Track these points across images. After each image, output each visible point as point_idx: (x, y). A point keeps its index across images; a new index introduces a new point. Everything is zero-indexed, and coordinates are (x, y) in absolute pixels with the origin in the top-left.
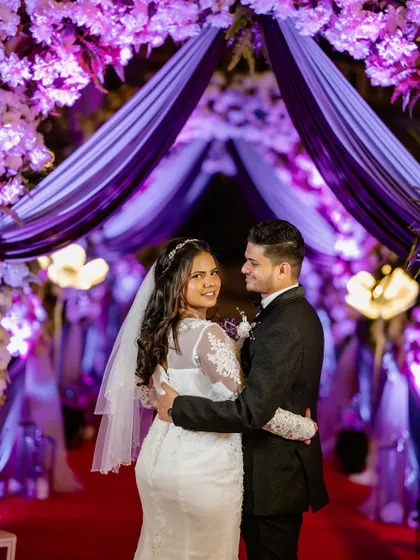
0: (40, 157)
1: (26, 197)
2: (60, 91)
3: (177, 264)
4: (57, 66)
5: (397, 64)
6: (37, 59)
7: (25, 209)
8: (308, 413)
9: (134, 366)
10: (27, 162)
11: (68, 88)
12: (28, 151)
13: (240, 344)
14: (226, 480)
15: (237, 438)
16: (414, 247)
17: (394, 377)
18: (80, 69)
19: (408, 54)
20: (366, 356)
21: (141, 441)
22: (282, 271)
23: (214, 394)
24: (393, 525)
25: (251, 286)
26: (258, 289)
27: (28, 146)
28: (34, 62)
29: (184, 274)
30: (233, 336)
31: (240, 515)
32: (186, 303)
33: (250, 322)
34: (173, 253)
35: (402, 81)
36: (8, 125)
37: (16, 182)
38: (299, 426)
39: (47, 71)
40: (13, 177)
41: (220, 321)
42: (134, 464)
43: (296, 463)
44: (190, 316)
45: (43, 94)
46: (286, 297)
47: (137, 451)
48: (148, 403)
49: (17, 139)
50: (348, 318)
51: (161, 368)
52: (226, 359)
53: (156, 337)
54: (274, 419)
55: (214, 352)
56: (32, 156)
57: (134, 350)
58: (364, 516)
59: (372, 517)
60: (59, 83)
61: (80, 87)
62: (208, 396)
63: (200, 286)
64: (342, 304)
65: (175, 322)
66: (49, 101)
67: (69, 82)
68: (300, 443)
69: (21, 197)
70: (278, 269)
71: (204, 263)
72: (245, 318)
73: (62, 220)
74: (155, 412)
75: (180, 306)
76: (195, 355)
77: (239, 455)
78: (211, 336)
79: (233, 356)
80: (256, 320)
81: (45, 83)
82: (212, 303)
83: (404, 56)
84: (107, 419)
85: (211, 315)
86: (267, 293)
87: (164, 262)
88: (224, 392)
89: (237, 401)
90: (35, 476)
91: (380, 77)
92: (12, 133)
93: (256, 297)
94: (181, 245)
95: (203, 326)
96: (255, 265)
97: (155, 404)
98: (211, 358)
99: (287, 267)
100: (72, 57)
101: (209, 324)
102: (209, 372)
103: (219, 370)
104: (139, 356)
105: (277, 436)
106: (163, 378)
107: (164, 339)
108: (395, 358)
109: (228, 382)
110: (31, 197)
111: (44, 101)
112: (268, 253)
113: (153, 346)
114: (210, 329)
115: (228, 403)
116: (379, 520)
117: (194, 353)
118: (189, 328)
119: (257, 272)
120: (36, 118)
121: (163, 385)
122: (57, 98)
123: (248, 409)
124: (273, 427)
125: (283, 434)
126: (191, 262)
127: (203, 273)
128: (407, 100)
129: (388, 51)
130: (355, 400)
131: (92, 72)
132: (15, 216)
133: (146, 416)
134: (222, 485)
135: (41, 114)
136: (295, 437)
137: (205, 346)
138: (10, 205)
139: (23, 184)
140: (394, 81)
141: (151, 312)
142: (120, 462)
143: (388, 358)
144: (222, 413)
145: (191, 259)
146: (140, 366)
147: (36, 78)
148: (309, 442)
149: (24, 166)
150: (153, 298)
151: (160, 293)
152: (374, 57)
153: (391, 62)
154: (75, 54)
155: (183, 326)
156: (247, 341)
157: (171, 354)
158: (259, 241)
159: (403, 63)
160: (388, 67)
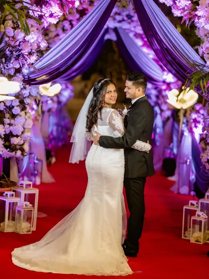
0: (43, 45)
1: (39, 61)
2: (52, 18)
3: (101, 88)
4: (51, 9)
5: (183, 9)
6: (43, 6)
7: (38, 65)
8: (148, 142)
9: (85, 125)
10: (39, 47)
11: (55, 17)
12: (39, 43)
13: (124, 117)
14: (119, 166)
15: (122, 151)
16: (187, 81)
17: (186, 133)
18: (60, 10)
19: (187, 5)
20: (176, 125)
21: (87, 153)
22: (139, 91)
23: (114, 135)
24: (185, 195)
25: (128, 96)
26: (131, 97)
27: (40, 41)
28: (42, 8)
29: (104, 92)
30: (121, 114)
31: (123, 178)
32: (105, 102)
33: (128, 109)
34: (100, 84)
35: (186, 16)
36: (32, 33)
37: (35, 55)
38: (144, 146)
39: (47, 11)
40: (34, 53)
41: (117, 109)
42: (85, 160)
43: (144, 159)
44: (106, 107)
45: (45, 20)
46: (140, 100)
47: (86, 156)
48: (90, 139)
49: (36, 38)
50: (168, 109)
51: (95, 126)
52: (119, 123)
53: (94, 114)
54: (136, 144)
55: (115, 120)
56: (41, 44)
57: (85, 119)
58: (173, 192)
59: (176, 192)
60: (51, 15)
61: (59, 17)
62: (112, 136)
63: (110, 96)
64: (166, 103)
65: (100, 109)
66: (47, 22)
67: (55, 15)
68: (145, 152)
69: (36, 61)
70: (137, 90)
71: (111, 87)
72: (126, 108)
73: (53, 70)
74: (92, 142)
75: (102, 103)
76: (108, 121)
77: (123, 157)
78: (113, 114)
79: (121, 122)
80: (129, 109)
81: (46, 16)
82: (114, 102)
83: (186, 5)
84: (75, 144)
85: (113, 107)
86: (134, 99)
87: (96, 87)
88: (118, 134)
89: (122, 137)
90: (35, 175)
91: (177, 13)
92: (34, 36)
93: (130, 100)
94: (103, 81)
95: (110, 111)
96: (129, 89)
97: (92, 139)
98: (113, 122)
99: (141, 89)
100: (57, 5)
101: (113, 110)
102: (113, 127)
103: (116, 127)
104: (87, 121)
105: (137, 150)
106: (96, 129)
107: (96, 115)
108: (187, 125)
109: (119, 131)
110: (41, 61)
111: (45, 22)
112: (134, 84)
113: (92, 118)
114: (113, 112)
115: (119, 138)
116: (179, 193)
117: (107, 120)
118: (106, 111)
119: (130, 91)
120: (42, 29)
121: (96, 132)
122: (50, 21)
123: (126, 140)
124: (136, 147)
125: (139, 149)
126: (107, 87)
127: (111, 91)
128: (187, 22)
129: (180, 4)
130: (171, 145)
131: (64, 11)
132: (35, 68)
133: (89, 144)
134: (117, 167)
135: (44, 27)
136: (144, 150)
137: (111, 118)
138: (32, 64)
139: (37, 55)
140: (182, 15)
141: (92, 105)
142: (79, 159)
143: (184, 126)
144: (117, 141)
145: (107, 86)
146: (87, 125)
147: (43, 14)
148: (148, 152)
149: (38, 48)
150: (92, 100)
151: (95, 98)
152: (175, 5)
153: (181, 7)
154: (58, 4)
155: (103, 111)
156: (126, 116)
157: (99, 121)
158: (130, 80)
159: (186, 8)
160: (180, 10)
